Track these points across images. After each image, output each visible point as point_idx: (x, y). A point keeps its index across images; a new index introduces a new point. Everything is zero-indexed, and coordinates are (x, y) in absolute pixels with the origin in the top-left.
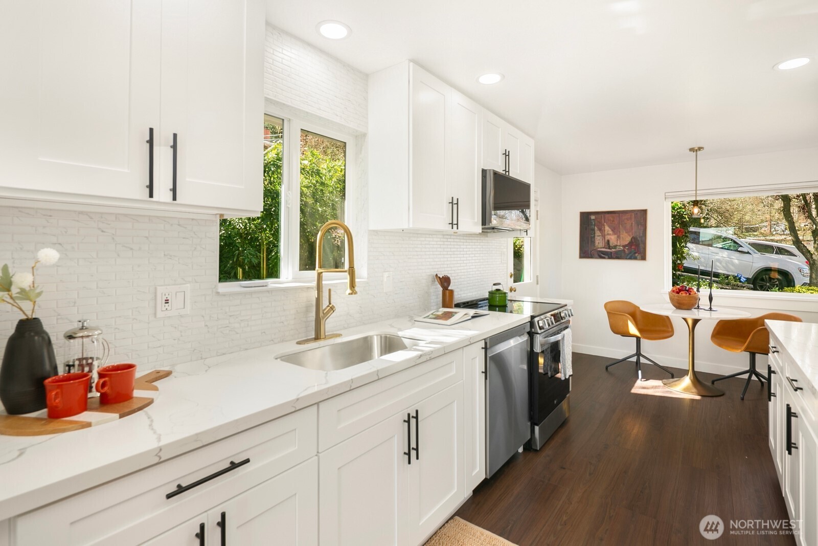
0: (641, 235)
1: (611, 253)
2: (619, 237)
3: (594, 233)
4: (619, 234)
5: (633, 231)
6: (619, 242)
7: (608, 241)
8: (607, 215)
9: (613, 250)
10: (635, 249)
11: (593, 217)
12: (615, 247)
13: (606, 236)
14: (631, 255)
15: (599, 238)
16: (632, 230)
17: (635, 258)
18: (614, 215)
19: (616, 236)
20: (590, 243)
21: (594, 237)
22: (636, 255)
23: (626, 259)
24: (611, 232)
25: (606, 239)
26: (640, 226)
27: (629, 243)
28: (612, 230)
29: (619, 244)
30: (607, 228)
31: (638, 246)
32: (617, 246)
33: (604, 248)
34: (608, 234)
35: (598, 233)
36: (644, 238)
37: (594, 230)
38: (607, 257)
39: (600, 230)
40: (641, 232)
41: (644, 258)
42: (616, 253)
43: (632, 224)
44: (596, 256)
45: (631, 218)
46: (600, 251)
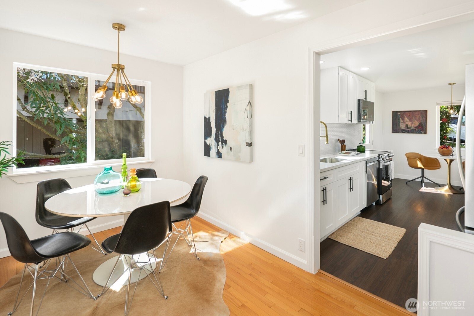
0: (424, 122)
1: (409, 130)
2: (412, 123)
3: (400, 121)
4: (412, 121)
5: (420, 120)
6: (412, 125)
7: (407, 125)
8: (406, 113)
9: (410, 129)
10: (421, 129)
11: (399, 114)
12: (411, 128)
13: (406, 123)
14: (419, 131)
15: (402, 123)
16: (419, 119)
17: (421, 133)
18: (409, 112)
19: (411, 122)
20: (397, 126)
21: (400, 123)
22: (422, 131)
23: (416, 133)
24: (408, 121)
25: (406, 124)
26: (423, 118)
27: (418, 126)
28: (409, 120)
29: (412, 126)
30: (406, 119)
31: (422, 127)
32: (411, 127)
33: (405, 128)
34: (407, 122)
35: (401, 121)
36: (426, 123)
37: (399, 120)
38: (406, 132)
39: (403, 119)
40: (424, 121)
41: (425, 133)
42: (411, 130)
43: (419, 117)
44: (401, 132)
45: (419, 114)
46: (402, 130)
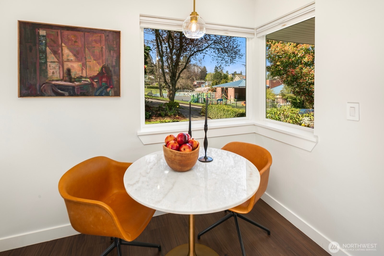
0: (114, 64)
1: (74, 87)
2: (84, 65)
3: (46, 58)
4: (84, 59)
5: (104, 58)
6: (84, 72)
7: (69, 71)
8: (66, 33)
9: (77, 83)
10: (106, 82)
11: (42, 32)
12: (79, 79)
13: (66, 64)
14: (101, 89)
15: (53, 65)
16: (102, 56)
17: (107, 95)
18: (76, 33)
19: (80, 64)
20: (38, 74)
21: (46, 62)
22: (109, 90)
23: (95, 95)
24: (72, 58)
25: (65, 67)
26: (112, 52)
27: (99, 74)
28: (75, 55)
29: (84, 75)
30: (66, 51)
31: (109, 78)
32: (82, 77)
33: (61, 80)
34: (68, 61)
35: (51, 57)
36: (117, 68)
37: (45, 52)
38: (67, 93)
39: (55, 53)
40: (114, 60)
41: (117, 94)
42: (81, 87)
43: (102, 48)
44: (50, 92)
45: (100, 41)
46: (55, 85)
